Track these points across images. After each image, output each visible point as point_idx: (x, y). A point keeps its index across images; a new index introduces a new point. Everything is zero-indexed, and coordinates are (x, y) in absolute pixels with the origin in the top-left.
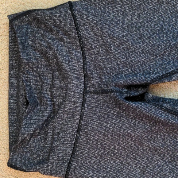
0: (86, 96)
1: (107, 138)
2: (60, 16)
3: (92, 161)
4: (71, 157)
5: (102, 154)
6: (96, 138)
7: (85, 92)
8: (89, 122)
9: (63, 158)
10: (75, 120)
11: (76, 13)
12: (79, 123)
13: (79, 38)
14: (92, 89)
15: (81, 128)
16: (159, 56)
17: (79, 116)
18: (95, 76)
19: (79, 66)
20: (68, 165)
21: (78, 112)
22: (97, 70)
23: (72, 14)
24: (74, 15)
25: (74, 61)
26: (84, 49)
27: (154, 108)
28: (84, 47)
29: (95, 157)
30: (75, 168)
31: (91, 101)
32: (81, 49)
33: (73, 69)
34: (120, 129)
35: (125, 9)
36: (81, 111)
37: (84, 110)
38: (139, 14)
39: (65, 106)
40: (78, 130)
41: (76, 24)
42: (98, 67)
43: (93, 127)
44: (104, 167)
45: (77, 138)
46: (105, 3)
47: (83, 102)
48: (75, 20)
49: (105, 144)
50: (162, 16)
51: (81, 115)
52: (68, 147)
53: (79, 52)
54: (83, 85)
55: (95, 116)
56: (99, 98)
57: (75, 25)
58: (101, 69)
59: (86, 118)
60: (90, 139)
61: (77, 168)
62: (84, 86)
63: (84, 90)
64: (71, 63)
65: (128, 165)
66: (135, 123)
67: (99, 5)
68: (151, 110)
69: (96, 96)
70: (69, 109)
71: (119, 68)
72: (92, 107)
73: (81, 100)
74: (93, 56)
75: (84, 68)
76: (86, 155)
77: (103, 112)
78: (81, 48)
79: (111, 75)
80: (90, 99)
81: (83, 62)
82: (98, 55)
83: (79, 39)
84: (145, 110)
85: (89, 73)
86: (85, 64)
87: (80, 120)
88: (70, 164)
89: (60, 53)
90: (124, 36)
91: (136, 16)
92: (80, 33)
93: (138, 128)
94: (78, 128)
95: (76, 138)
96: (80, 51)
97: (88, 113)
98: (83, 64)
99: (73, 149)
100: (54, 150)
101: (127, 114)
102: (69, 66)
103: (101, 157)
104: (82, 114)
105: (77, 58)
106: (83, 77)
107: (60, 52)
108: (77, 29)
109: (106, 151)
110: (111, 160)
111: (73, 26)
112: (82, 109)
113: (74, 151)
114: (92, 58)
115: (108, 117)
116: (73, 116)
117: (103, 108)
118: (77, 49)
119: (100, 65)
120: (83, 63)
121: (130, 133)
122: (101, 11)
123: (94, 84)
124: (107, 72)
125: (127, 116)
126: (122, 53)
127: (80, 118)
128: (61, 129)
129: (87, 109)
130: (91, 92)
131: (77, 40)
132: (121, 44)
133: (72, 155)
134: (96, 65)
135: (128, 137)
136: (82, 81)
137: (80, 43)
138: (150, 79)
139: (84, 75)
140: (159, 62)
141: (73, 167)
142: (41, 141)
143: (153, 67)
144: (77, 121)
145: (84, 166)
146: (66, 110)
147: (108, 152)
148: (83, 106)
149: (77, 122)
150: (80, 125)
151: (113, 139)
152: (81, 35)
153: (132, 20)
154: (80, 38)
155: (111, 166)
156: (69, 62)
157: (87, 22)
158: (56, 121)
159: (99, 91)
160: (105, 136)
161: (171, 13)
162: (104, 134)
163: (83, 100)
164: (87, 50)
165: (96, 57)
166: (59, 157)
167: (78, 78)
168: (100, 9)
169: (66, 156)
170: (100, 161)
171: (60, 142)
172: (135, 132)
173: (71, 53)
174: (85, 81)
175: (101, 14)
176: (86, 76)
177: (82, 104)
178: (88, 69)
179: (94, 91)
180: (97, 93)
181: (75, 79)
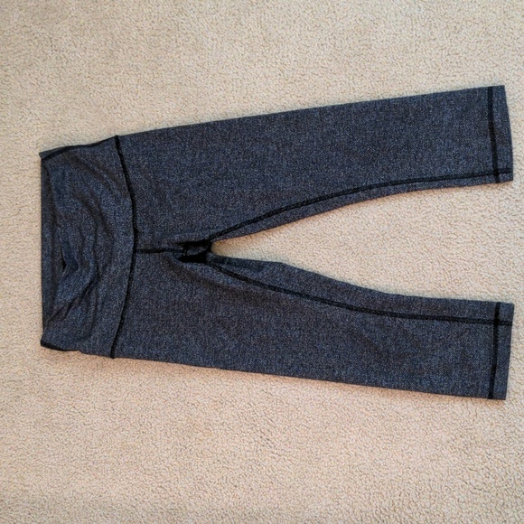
0: (136, 256)
2: (104, 156)
3: (143, 336)
6: (147, 307)
7: (135, 251)
9: (108, 333)
10: (122, 286)
11: (124, 151)
12: (128, 289)
13: (127, 183)
14: (143, 247)
15: (129, 296)
17: (127, 281)
18: (147, 231)
19: (127, 218)
20: (114, 341)
21: (126, 275)
22: (149, 224)
23: (118, 153)
24: (121, 155)
25: (121, 212)
26: (134, 197)
28: (134, 195)
30: (122, 344)
31: (142, 262)
32: (131, 197)
33: (119, 222)
34: (175, 296)
35: (185, 147)
36: (130, 274)
37: (133, 273)
38: (201, 154)
39: (110, 268)
40: (126, 298)
41: (124, 166)
42: (151, 219)
45: (125, 307)
47: (132, 263)
48: (122, 161)
50: (228, 157)
51: (129, 280)
52: (114, 319)
53: (128, 201)
54: (132, 242)
55: (145, 281)
56: (151, 258)
58: (154, 223)
59: (135, 284)
60: (140, 309)
61: (125, 344)
62: (134, 243)
63: (134, 248)
65: (187, 340)
66: (193, 289)
69: (147, 255)
70: (115, 272)
71: (174, 221)
72: (143, 269)
73: (130, 261)
74: (145, 206)
75: (133, 222)
76: (136, 328)
77: (155, 276)
78: (130, 195)
79: (165, 230)
80: (140, 259)
81: (133, 213)
82: (151, 205)
83: (128, 185)
85: (139, 228)
86: (135, 216)
87: (128, 286)
88: (116, 339)
90: (181, 181)
91: (197, 156)
92: (129, 177)
93: (196, 294)
94: (126, 295)
95: (123, 308)
96: (129, 199)
97: (138, 277)
98: (133, 216)
99: (121, 321)
100: (98, 323)
102: (115, 218)
103: (154, 330)
104: (131, 278)
105: (125, 209)
106: (132, 232)
107: (104, 201)
108: (125, 172)
111: (120, 168)
112: (131, 272)
113: (121, 324)
114: (144, 209)
116: (120, 281)
117: (155, 271)
118: (125, 196)
119: (152, 217)
123: (145, 241)
127: (129, 283)
129: (137, 271)
130: (142, 251)
131: (125, 185)
132: (177, 192)
133: (119, 329)
134: (147, 217)
136: (132, 237)
137: (129, 190)
138: (207, 235)
139: (134, 230)
140: (222, 214)
141: (119, 343)
142: (82, 314)
144: (125, 286)
145: (133, 341)
148: (132, 268)
149: (125, 288)
150: (128, 292)
152: (129, 179)
153: (192, 161)
154: (129, 183)
156: (115, 214)
157: (137, 164)
158: (100, 287)
159: (151, 249)
161: (240, 153)
163: (132, 260)
164: (138, 199)
166: (103, 331)
167: (126, 234)
170: (152, 336)
172: (192, 299)
173: (118, 201)
174: (134, 237)
176: (136, 232)
177: (131, 266)
178: (138, 222)
179: (145, 250)
180: (148, 252)
181: (122, 234)
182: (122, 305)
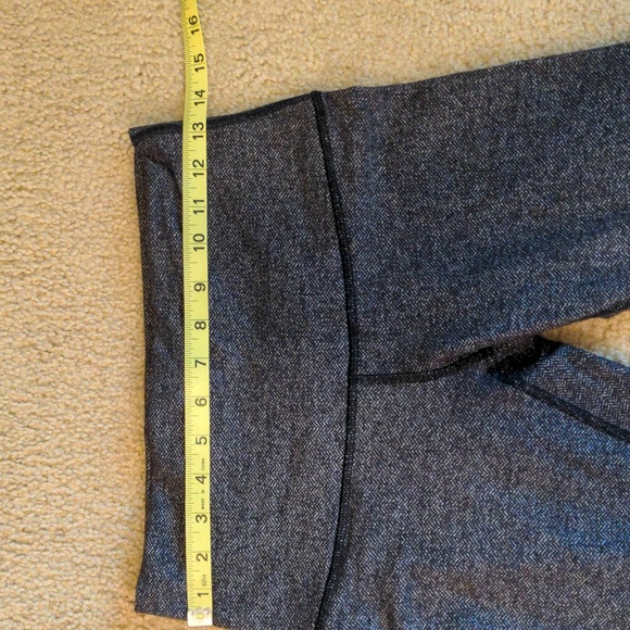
0: (357, 392)
1: (429, 515)
2: (288, 148)
4: (329, 578)
5: (413, 567)
7: (352, 379)
8: (374, 469)
9: (305, 586)
10: (329, 466)
11: (333, 140)
12: (343, 472)
13: (334, 211)
14: (373, 368)
15: (349, 489)
16: (576, 260)
17: (340, 454)
18: (383, 329)
19: (332, 300)
20: (321, 605)
22: (387, 312)
23: (321, 141)
25: (317, 283)
26: (349, 249)
27: (565, 418)
28: (349, 242)
29: (394, 577)
30: (342, 612)
31: (374, 404)
32: (340, 247)
33: (314, 311)
34: (466, 487)
35: (472, 121)
36: (347, 438)
37: (354, 432)
38: (511, 137)
39: (293, 424)
40: (341, 495)
41: (330, 173)
42: (392, 300)
43: (386, 484)
44: (420, 605)
46: (414, 106)
47: (348, 410)
48: (327, 161)
49: (424, 534)
50: (579, 140)
51: (346, 450)
52: (317, 550)
53: (331, 256)
54: (345, 359)
55: (388, 451)
56: (399, 394)
57: (327, 174)
58: (401, 308)
59: (363, 460)
60: (379, 521)
61: (347, 610)
62: (350, 360)
63: (350, 372)
64: (308, 290)
65: (491, 597)
66: (511, 471)
67: (396, 111)
68: (558, 422)
69: (388, 389)
71: (456, 302)
72: (379, 423)
73: (344, 405)
74: (377, 269)
75: (347, 308)
77: (413, 437)
78: (340, 242)
79: (432, 325)
81: (346, 286)
82: (391, 268)
83: (335, 216)
84: (540, 422)
85: (364, 324)
86: (350, 294)
87: (344, 465)
88: (324, 599)
89: (275, 262)
91: (502, 143)
92: (341, 198)
93: (518, 483)
94: (342, 488)
95: (339, 521)
96: (335, 252)
97: (366, 444)
98: (346, 295)
99: (334, 553)
100: (280, 563)
101: (485, 442)
102: (303, 301)
103: (412, 574)
104: (348, 447)
105: (326, 277)
106: (344, 333)
107: (276, 260)
108: (332, 185)
109: (427, 558)
110: (442, 583)
111: (320, 176)
112: (347, 431)
113: (336, 561)
114: (373, 276)
115: (428, 451)
116: (321, 455)
117: (412, 425)
118: (326, 246)
119: (397, 296)
120: (346, 290)
121: (497, 497)
122: (401, 130)
123: (380, 354)
124: (419, 315)
125: (485, 448)
126: (464, 260)
127: (345, 458)
128: (286, 497)
129: (363, 431)
130: (371, 379)
131: (330, 219)
133: (330, 574)
134: (383, 294)
135: (490, 510)
136: (343, 345)
137: (337, 229)
139: (349, 328)
141: (333, 611)
142: (222, 539)
143: (557, 291)
144: (337, 467)
145: (364, 602)
146: (298, 435)
147: (433, 561)
148: (349, 421)
149: (337, 472)
150: (345, 481)
151: (447, 518)
152: (341, 204)
153: (492, 153)
154: (339, 214)
155: (440, 602)
156: (302, 289)
157: (362, 168)
158: (271, 473)
159: (398, 373)
160: (424, 507)
161: (608, 131)
162: (421, 502)
163: (348, 403)
164: (358, 252)
165: (384, 271)
166: (294, 581)
167: (330, 338)
168: (399, 124)
169: (314, 578)
170: (408, 588)
171: (293, 536)
172: (510, 494)
174: (350, 345)
175: (400, 142)
176: (353, 332)
177: (348, 416)
178: (361, 309)
179: (379, 374)
180: (391, 380)
181: (321, 340)
182: (333, 513)
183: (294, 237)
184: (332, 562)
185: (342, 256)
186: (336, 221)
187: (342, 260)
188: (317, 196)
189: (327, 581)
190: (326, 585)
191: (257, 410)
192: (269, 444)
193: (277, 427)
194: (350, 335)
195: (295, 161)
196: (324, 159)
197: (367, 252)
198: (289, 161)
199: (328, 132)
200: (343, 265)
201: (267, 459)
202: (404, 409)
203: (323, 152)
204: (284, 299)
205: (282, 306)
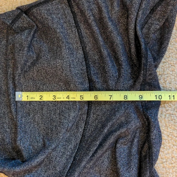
4: (68, 171)
12: (83, 132)
13: (79, 36)
15: (84, 139)
17: (83, 125)
21: (83, 120)
28: (86, 47)
32: (83, 50)
36: (86, 119)
37: (89, 118)
40: (81, 141)
42: (103, 69)
47: (88, 110)
51: (85, 124)
64: (72, 66)
75: (87, 72)
78: (82, 48)
81: (86, 64)
83: (80, 38)
86: (88, 67)
87: (84, 130)
92: (81, 31)
94: (82, 138)
95: (77, 150)
97: (93, 122)
98: (87, 67)
99: (73, 162)
106: (87, 81)
114: (96, 60)
120: (86, 66)
124: (112, 75)
127: (85, 127)
131: (78, 39)
133: (69, 169)
134: (100, 67)
136: (87, 86)
137: (81, 43)
139: (89, 79)
144: (81, 130)
149: (81, 132)
163: (88, 107)
164: (89, 51)
177: (88, 111)
181: (78, 84)
182: (76, 147)
183: (65, 46)
184: (71, 165)
185: (84, 53)
186: (80, 40)
187: (84, 54)
188: (72, 31)
189: (68, 172)
190: (67, 173)
191: (56, 110)
192: (60, 122)
193: (63, 116)
194: (89, 82)
195: (62, 19)
196: (73, 17)
197: (93, 50)
198: (59, 18)
199: (73, 7)
200: (85, 56)
201: (59, 128)
202: (108, 110)
203: (73, 15)
204: (63, 70)
205: (62, 72)
